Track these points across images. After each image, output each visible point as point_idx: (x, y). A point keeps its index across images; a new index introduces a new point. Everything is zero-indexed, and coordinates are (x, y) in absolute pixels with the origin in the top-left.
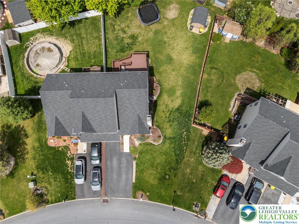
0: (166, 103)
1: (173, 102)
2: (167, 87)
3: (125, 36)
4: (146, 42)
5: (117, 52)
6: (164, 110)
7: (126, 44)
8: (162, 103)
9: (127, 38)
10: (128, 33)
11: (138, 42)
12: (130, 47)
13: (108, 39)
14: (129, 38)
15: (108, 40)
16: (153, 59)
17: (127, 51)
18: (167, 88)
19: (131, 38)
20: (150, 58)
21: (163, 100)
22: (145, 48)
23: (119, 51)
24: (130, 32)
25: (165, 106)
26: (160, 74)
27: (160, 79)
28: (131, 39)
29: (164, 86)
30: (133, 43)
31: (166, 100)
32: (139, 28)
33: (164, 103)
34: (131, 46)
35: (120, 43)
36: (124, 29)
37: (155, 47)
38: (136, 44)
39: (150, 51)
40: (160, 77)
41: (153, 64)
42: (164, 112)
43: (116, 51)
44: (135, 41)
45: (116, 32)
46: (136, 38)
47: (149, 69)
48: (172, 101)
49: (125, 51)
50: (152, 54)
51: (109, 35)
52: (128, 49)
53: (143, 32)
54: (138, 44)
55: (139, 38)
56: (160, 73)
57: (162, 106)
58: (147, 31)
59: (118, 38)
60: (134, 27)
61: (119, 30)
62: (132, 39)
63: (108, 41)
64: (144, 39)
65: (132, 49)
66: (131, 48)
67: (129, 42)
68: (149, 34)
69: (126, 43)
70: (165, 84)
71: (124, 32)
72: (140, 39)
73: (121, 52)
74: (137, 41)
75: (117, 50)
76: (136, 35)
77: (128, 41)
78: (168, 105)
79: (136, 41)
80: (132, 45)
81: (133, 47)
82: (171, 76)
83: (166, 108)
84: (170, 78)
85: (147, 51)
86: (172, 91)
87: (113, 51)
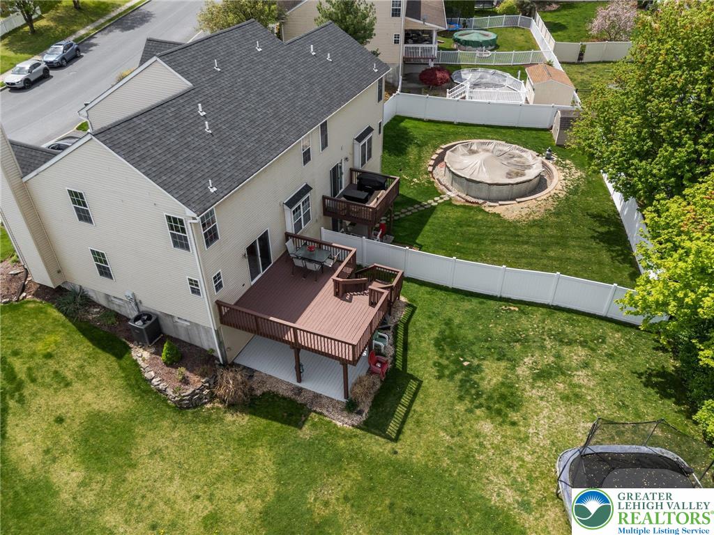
0: (77, 386)
1: (52, 419)
2: (150, 434)
3: (522, 371)
4: (461, 447)
5: (448, 323)
6: (51, 362)
7: (476, 362)
8: (92, 370)
9: (506, 377)
10: (533, 388)
11: (470, 411)
12: (453, 374)
13: (522, 312)
14: (503, 384)
15: (517, 309)
16: (342, 443)
17: (441, 357)
18: (143, 436)
19: (503, 390)
20: (359, 431)
21: (104, 380)
22: (426, 432)
23: (451, 328)
24: (542, 398)
25: (69, 375)
26: (240, 441)
27: (216, 429)
28: (494, 390)
29: (165, 423)
30: (473, 391)
31: (89, 397)
32: (553, 443)
33: (83, 376)
34: (458, 377)
35: (487, 345)
36: (561, 378)
37: (406, 483)
38: (461, 398)
39: (398, 446)
40: (226, 434)
41: (314, 433)
42: (49, 356)
43: (457, 321)
44: (482, 400)
45: (548, 344)
46: (499, 412)
47: (303, 405)
48: (60, 420)
49: (443, 350)
50: (376, 449)
51: (540, 317)
52: (445, 362)
53: (528, 458)
54: (460, 408)
55: (491, 426)
56: (246, 442)
57: (79, 362)
58: (529, 478)
59: (518, 346)
60: (567, 423)
61: (558, 356)
62: (496, 395)
63: (512, 308)
64: (481, 444)
65: (439, 378)
66: (447, 372)
67: (483, 379)
68: (502, 481)
69: (479, 366)
70: (176, 435)
71: (542, 371)
72: (487, 427)
73: (442, 332)
74: (478, 412)
75: (460, 326)
76: (514, 416)
77: (492, 375)
78: (56, 390)
79: (480, 406)
80: (463, 382)
81: (451, 384)
82: (194, 489)
83: (56, 372)
84: (183, 477)
85: (400, 432)
86: (107, 451)
87: (459, 313)
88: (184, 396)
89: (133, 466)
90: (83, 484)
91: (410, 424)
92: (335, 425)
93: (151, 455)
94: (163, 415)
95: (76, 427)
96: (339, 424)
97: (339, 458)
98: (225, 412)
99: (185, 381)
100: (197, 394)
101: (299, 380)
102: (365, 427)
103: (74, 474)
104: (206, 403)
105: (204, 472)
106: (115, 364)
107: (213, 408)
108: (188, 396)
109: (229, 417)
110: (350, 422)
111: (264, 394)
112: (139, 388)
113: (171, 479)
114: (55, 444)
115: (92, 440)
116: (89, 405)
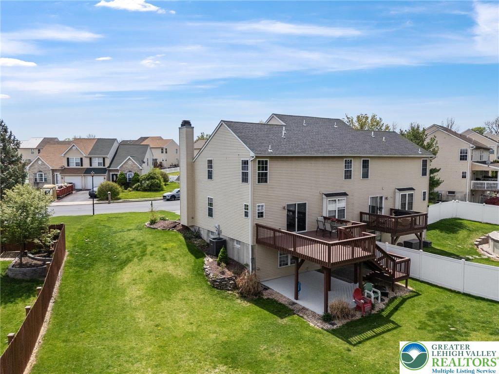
5: (448, 307)
6: (164, 251)
8: (180, 259)
12: (435, 330)
16: (307, 333)
18: (184, 291)
20: (325, 332)
21: (183, 264)
23: (449, 310)
25: (168, 258)
26: (237, 311)
27: (227, 303)
29: (200, 290)
33: (174, 260)
34: (440, 333)
39: (354, 348)
40: (231, 307)
41: (290, 323)
42: (165, 249)
43: (458, 308)
47: (291, 310)
48: (150, 271)
49: (433, 318)
50: (333, 344)
52: (431, 323)
56: (240, 313)
57: (177, 255)
66: (429, 328)
69: (466, 333)
70: (202, 297)
73: (438, 310)
78: (158, 261)
82: (193, 320)
83: (163, 255)
84: (191, 314)
86: (161, 289)
87: (463, 306)
88: (217, 279)
89: (169, 300)
90: (140, 297)
91: (374, 341)
92: (309, 325)
93: (181, 300)
94: (201, 287)
95: (155, 276)
96: (311, 324)
97: (299, 338)
98: (237, 298)
99: (223, 273)
100: (225, 281)
101: (297, 298)
102: (332, 332)
103: (138, 292)
104: (229, 290)
105: (204, 316)
106: (193, 260)
107: (231, 294)
108: (219, 279)
109: (239, 301)
110: (321, 326)
111: (268, 299)
112: (197, 272)
113: (184, 312)
114: (140, 279)
115: (158, 283)
116: (168, 270)
